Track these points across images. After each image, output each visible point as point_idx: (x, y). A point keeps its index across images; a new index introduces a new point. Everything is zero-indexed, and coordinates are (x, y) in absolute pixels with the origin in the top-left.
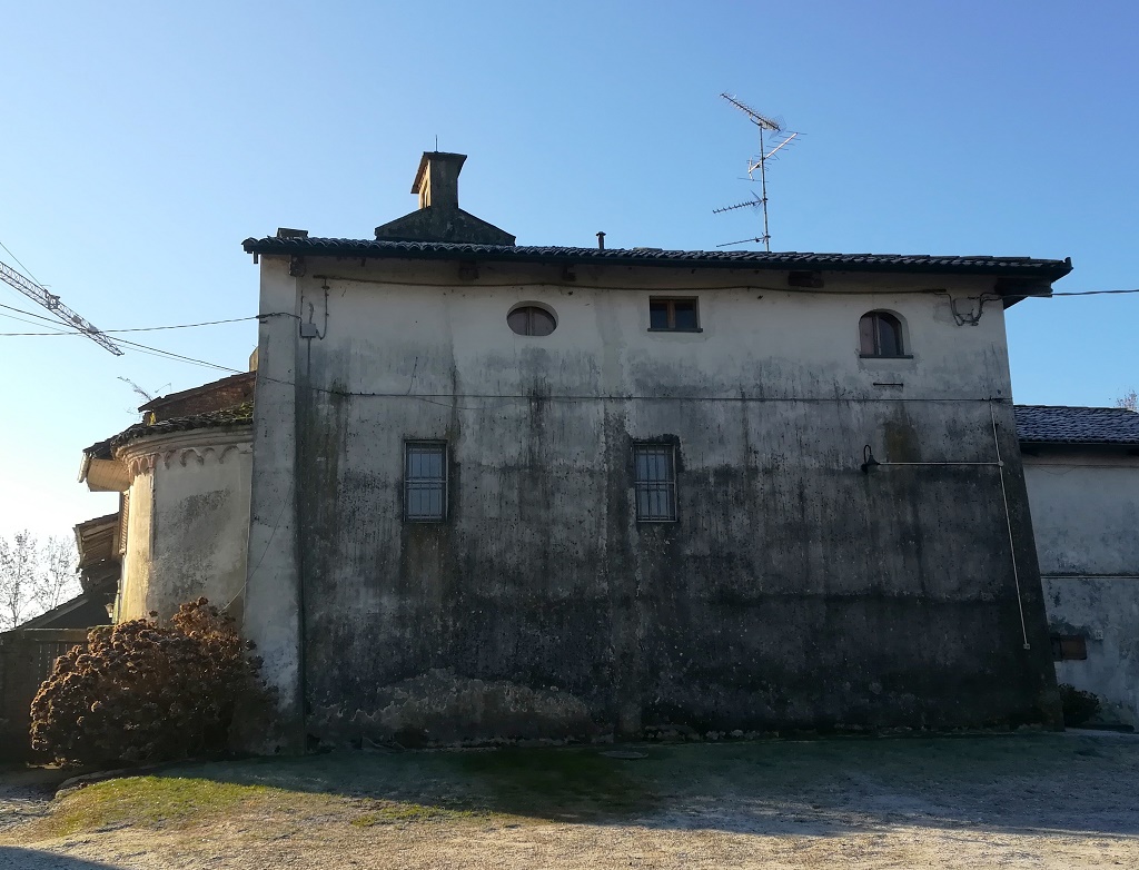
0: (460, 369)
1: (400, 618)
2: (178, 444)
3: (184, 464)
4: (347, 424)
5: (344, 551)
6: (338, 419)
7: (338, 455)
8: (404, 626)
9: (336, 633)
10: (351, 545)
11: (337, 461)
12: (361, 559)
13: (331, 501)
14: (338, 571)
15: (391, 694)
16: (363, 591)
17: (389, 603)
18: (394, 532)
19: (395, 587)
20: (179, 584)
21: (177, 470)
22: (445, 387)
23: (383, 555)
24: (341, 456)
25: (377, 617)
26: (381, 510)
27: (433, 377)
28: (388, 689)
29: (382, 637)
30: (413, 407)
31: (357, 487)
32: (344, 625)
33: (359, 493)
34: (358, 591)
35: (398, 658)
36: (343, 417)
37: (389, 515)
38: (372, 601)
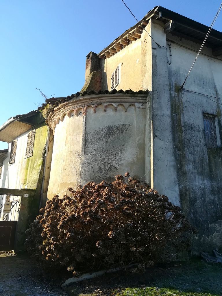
0: (218, 89)
1: (212, 191)
2: (104, 101)
3: (105, 111)
4: (182, 102)
5: (187, 157)
6: (179, 99)
7: (180, 114)
8: (214, 195)
9: (190, 196)
10: (190, 155)
11: (180, 117)
12: (194, 162)
13: (180, 134)
14: (186, 167)
15: (215, 227)
16: (197, 177)
17: (207, 183)
18: (204, 151)
19: (208, 176)
20: (102, 167)
21: (101, 113)
22: (214, 94)
23: (202, 161)
24: (182, 115)
25: (203, 189)
26: (199, 141)
27: (209, 89)
28: (213, 225)
29: (207, 199)
30: (204, 100)
31: (189, 129)
32: (192, 192)
33: (190, 132)
34: (195, 176)
35: (214, 210)
36: (181, 98)
37: (202, 144)
38: (201, 182)
